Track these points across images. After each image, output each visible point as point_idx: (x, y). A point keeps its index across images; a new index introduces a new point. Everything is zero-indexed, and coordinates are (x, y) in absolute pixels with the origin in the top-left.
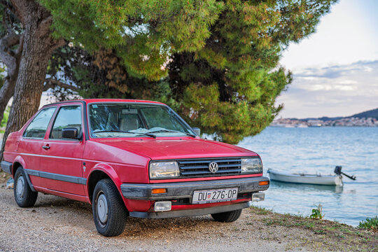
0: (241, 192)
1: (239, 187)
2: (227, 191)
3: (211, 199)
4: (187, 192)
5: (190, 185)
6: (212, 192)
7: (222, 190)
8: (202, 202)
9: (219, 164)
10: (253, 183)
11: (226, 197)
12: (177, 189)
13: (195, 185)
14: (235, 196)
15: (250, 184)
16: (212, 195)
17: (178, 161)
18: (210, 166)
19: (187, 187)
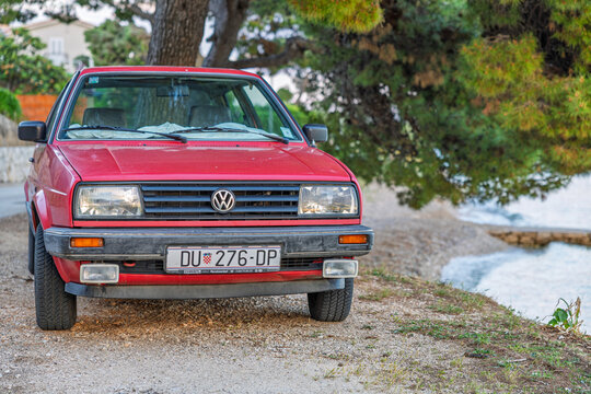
0: (289, 255)
1: (283, 244)
2: (252, 251)
3: (212, 264)
4: (149, 247)
5: (158, 234)
6: (213, 251)
7: (238, 249)
8: (189, 270)
9: (237, 194)
10: (323, 238)
11: (251, 264)
12: (127, 241)
13: (170, 235)
14: (275, 264)
15: (312, 240)
16: (215, 258)
17: (140, 185)
18: (215, 197)
19: (151, 239)
